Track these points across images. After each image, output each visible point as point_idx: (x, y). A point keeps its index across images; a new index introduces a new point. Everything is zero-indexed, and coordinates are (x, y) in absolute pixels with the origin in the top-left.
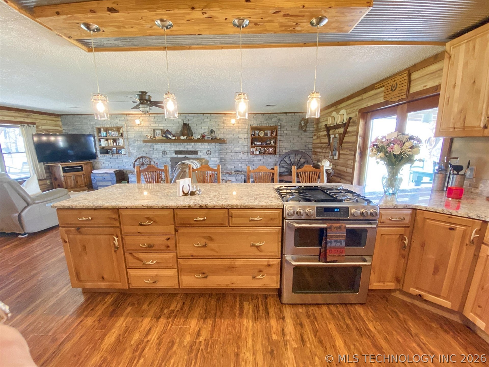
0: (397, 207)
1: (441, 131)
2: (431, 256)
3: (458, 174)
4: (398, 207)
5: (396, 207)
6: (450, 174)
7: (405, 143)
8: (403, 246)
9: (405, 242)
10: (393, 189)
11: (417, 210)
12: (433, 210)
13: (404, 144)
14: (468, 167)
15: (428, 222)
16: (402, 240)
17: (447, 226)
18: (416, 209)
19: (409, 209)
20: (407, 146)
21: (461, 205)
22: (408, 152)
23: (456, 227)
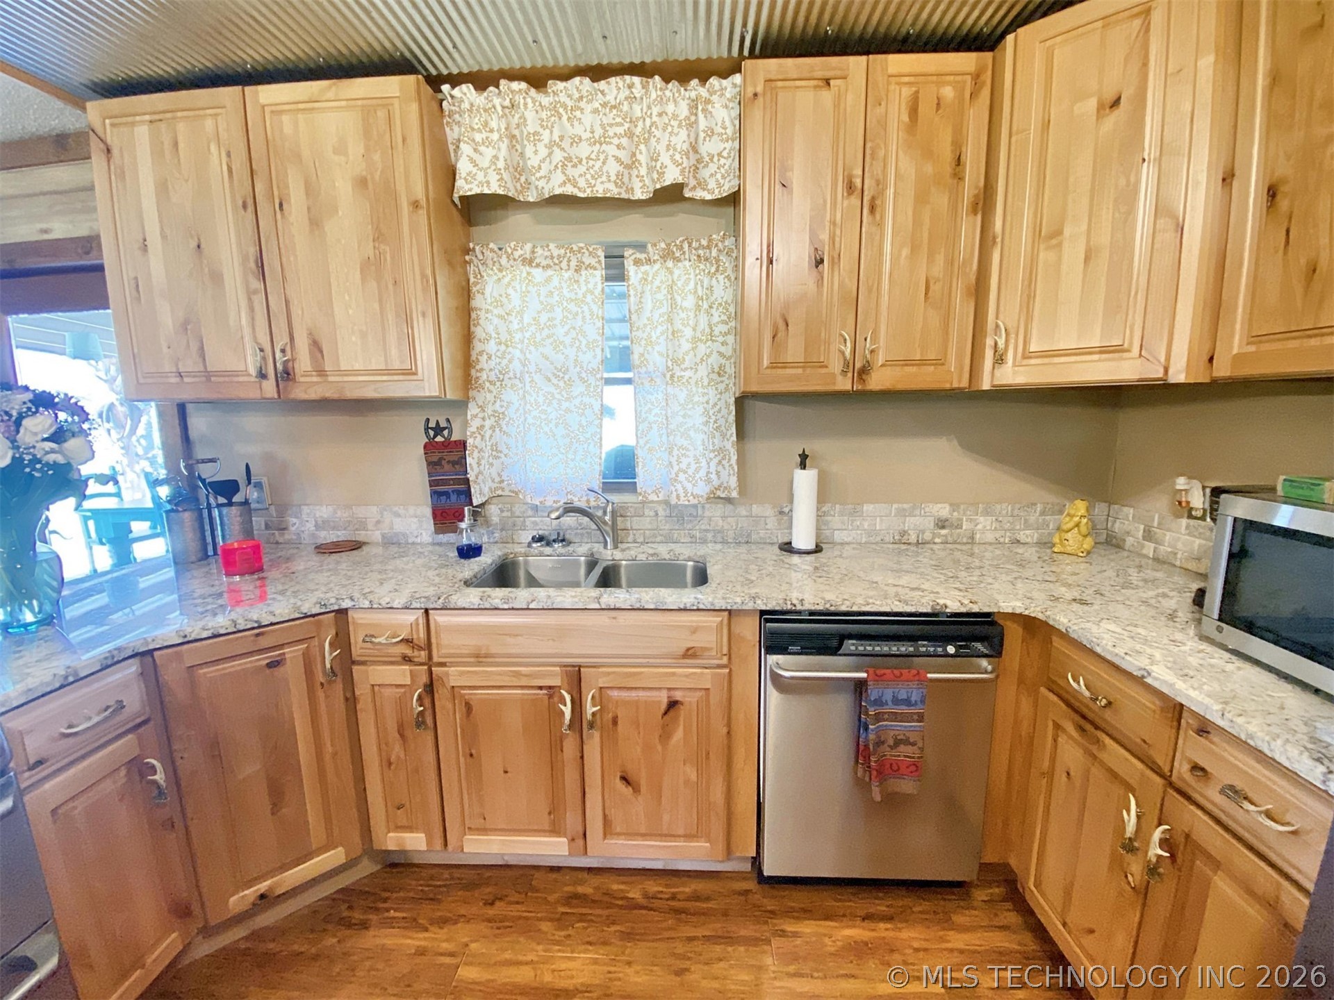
0: (76, 673)
1: (142, 381)
2: (250, 769)
3: (230, 504)
4: (82, 675)
5: (71, 679)
6: (209, 507)
7: (25, 422)
8: (156, 792)
9: (156, 777)
10: (35, 603)
11: (156, 654)
12: (205, 635)
13: (18, 423)
14: (249, 483)
15: (205, 674)
16: (142, 775)
17: (257, 664)
18: (150, 652)
19: (130, 661)
20: (36, 434)
21: (270, 589)
22: (47, 453)
23: (284, 654)
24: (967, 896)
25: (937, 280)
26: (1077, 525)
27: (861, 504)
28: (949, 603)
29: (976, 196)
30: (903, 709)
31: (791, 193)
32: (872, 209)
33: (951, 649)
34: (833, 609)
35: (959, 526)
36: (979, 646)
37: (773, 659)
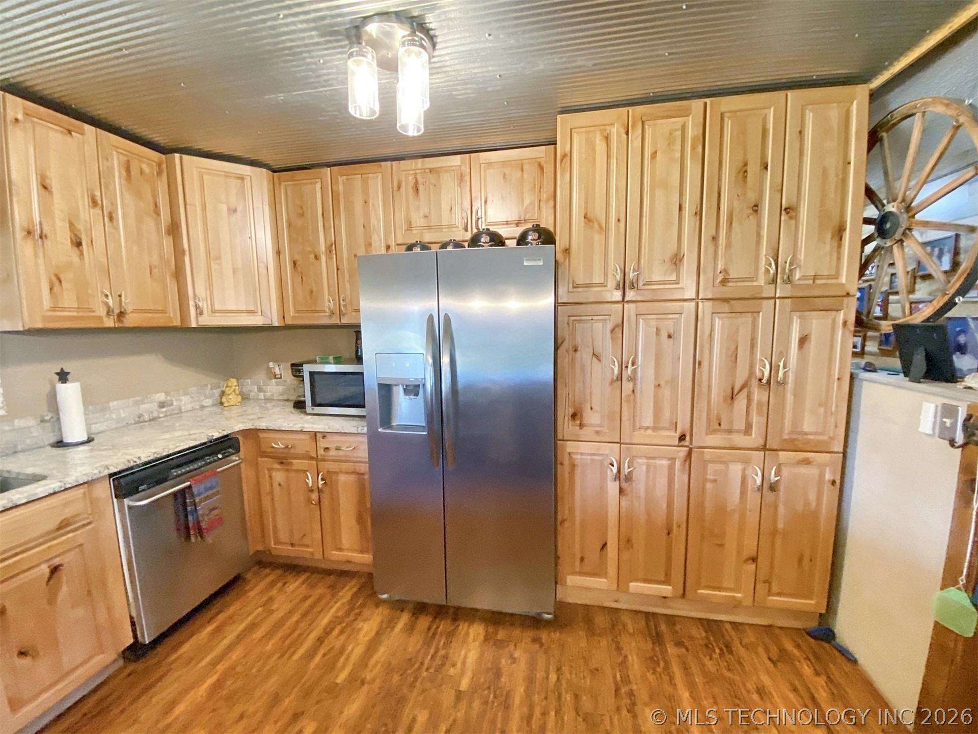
24: (244, 580)
25: (156, 267)
26: (234, 391)
27: (108, 402)
28: (214, 434)
29: (168, 226)
30: (210, 492)
31: (51, 193)
32: (111, 218)
33: (220, 456)
34: (158, 456)
35: (172, 404)
36: (230, 450)
37: (127, 502)
